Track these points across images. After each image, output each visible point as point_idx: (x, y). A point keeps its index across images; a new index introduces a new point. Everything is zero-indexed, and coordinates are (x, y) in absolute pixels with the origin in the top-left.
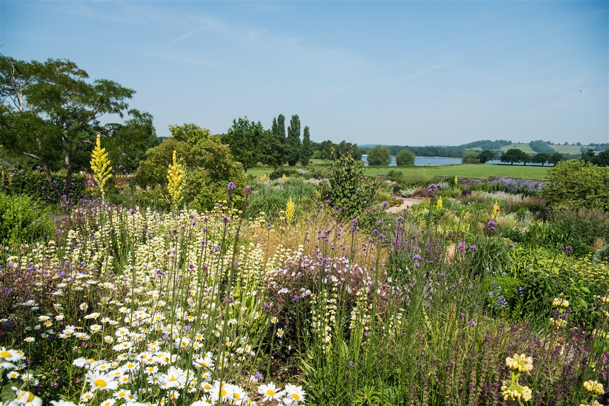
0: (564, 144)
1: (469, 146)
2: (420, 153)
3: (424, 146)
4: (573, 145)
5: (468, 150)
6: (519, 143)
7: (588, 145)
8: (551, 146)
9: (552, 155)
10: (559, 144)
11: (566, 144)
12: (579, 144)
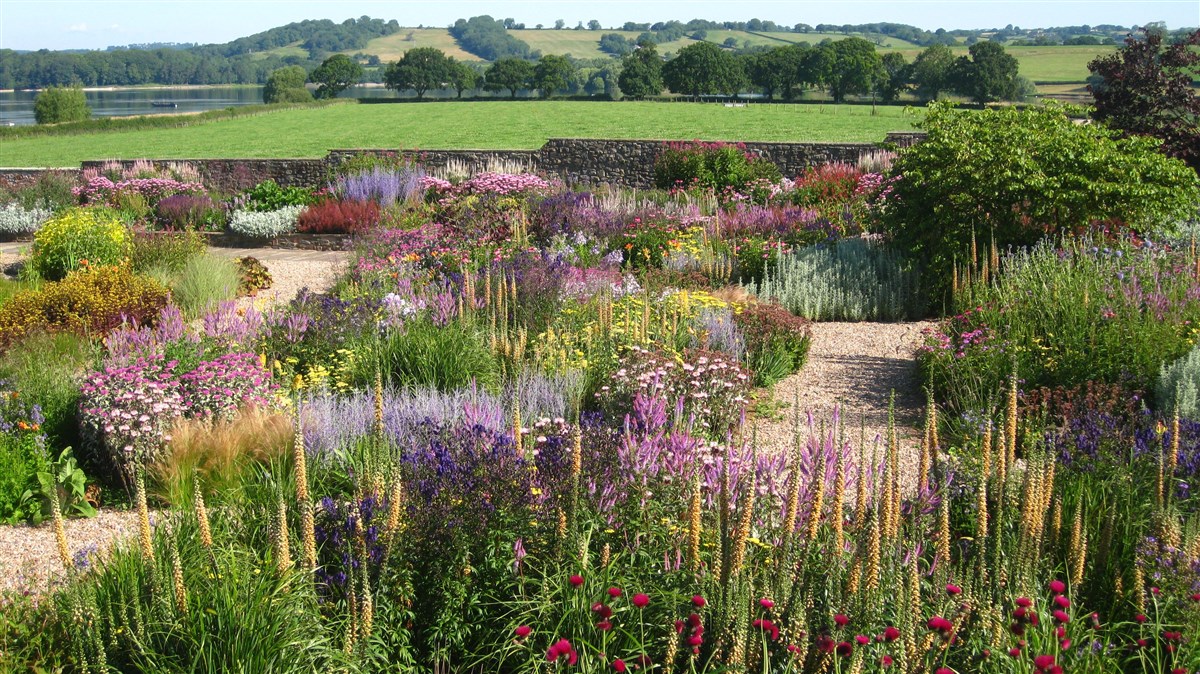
0: (554, 26)
1: (261, 42)
2: (95, 76)
3: (104, 48)
4: (579, 28)
5: (260, 55)
6: (421, 27)
7: (620, 29)
8: (516, 34)
9: (534, 63)
10: (539, 27)
11: (559, 25)
12: (594, 26)
